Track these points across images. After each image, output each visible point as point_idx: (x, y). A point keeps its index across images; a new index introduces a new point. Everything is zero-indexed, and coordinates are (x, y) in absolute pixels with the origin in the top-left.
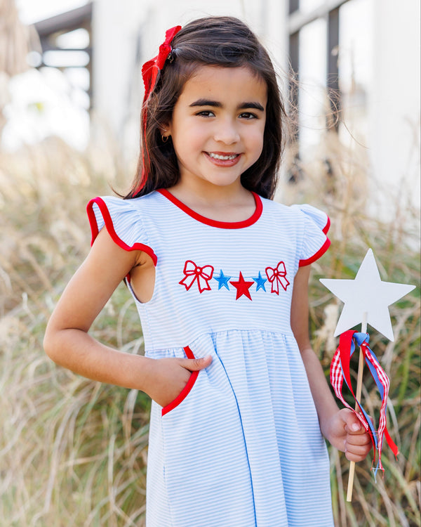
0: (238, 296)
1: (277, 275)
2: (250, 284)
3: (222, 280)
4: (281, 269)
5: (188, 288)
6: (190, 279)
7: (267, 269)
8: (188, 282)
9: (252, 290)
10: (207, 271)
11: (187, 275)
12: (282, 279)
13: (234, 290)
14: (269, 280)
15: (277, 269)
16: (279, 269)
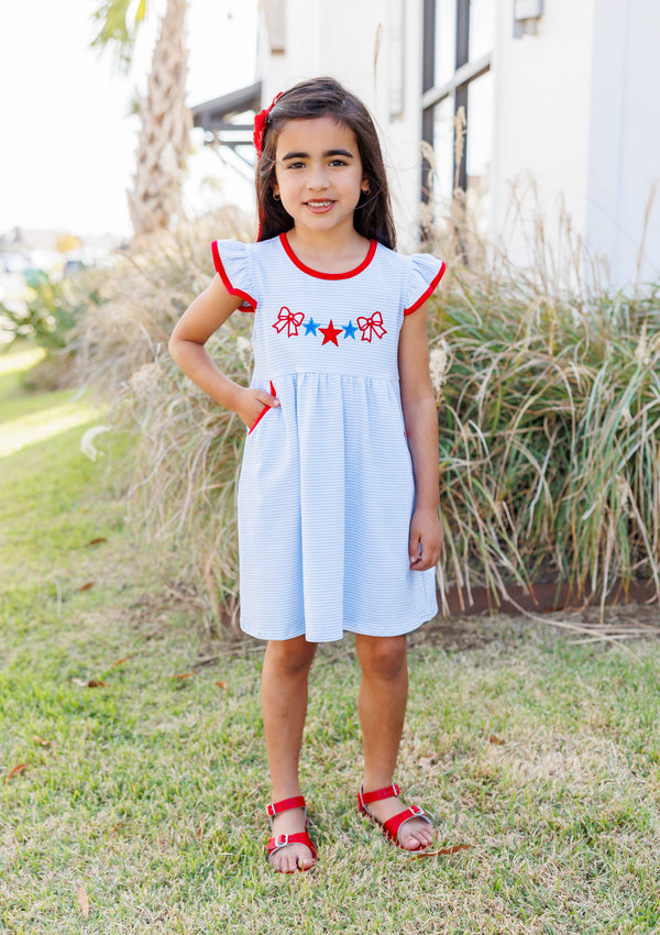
0: (325, 342)
1: (371, 324)
2: (339, 331)
3: (311, 327)
4: (376, 318)
5: (278, 332)
6: (283, 323)
7: (358, 319)
9: (339, 337)
10: (298, 318)
11: (280, 320)
12: (377, 328)
13: (322, 336)
14: (361, 329)
15: (371, 319)
16: (374, 319)
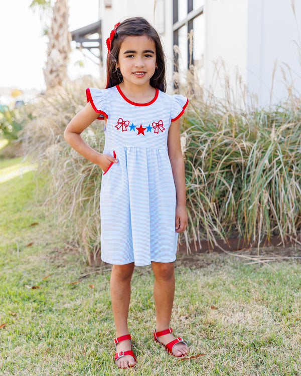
0: (139, 134)
1: (158, 125)
2: (145, 129)
3: (132, 127)
4: (160, 123)
5: (118, 129)
6: (120, 125)
7: (153, 123)
8: (118, 126)
9: (145, 132)
10: (127, 123)
12: (161, 127)
13: (137, 131)
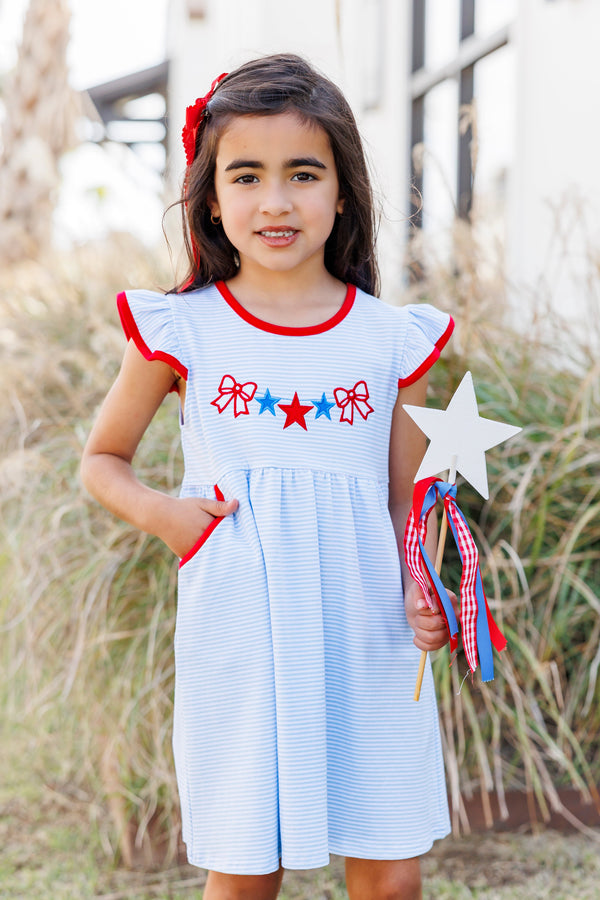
0: (288, 424)
1: (352, 398)
2: (308, 409)
3: (267, 403)
4: (360, 390)
5: (220, 411)
6: (227, 398)
7: (335, 391)
8: (222, 403)
9: (309, 417)
10: (248, 390)
11: (223, 394)
12: (361, 405)
13: (283, 416)
14: (339, 405)
15: (353, 391)
16: (357, 391)
